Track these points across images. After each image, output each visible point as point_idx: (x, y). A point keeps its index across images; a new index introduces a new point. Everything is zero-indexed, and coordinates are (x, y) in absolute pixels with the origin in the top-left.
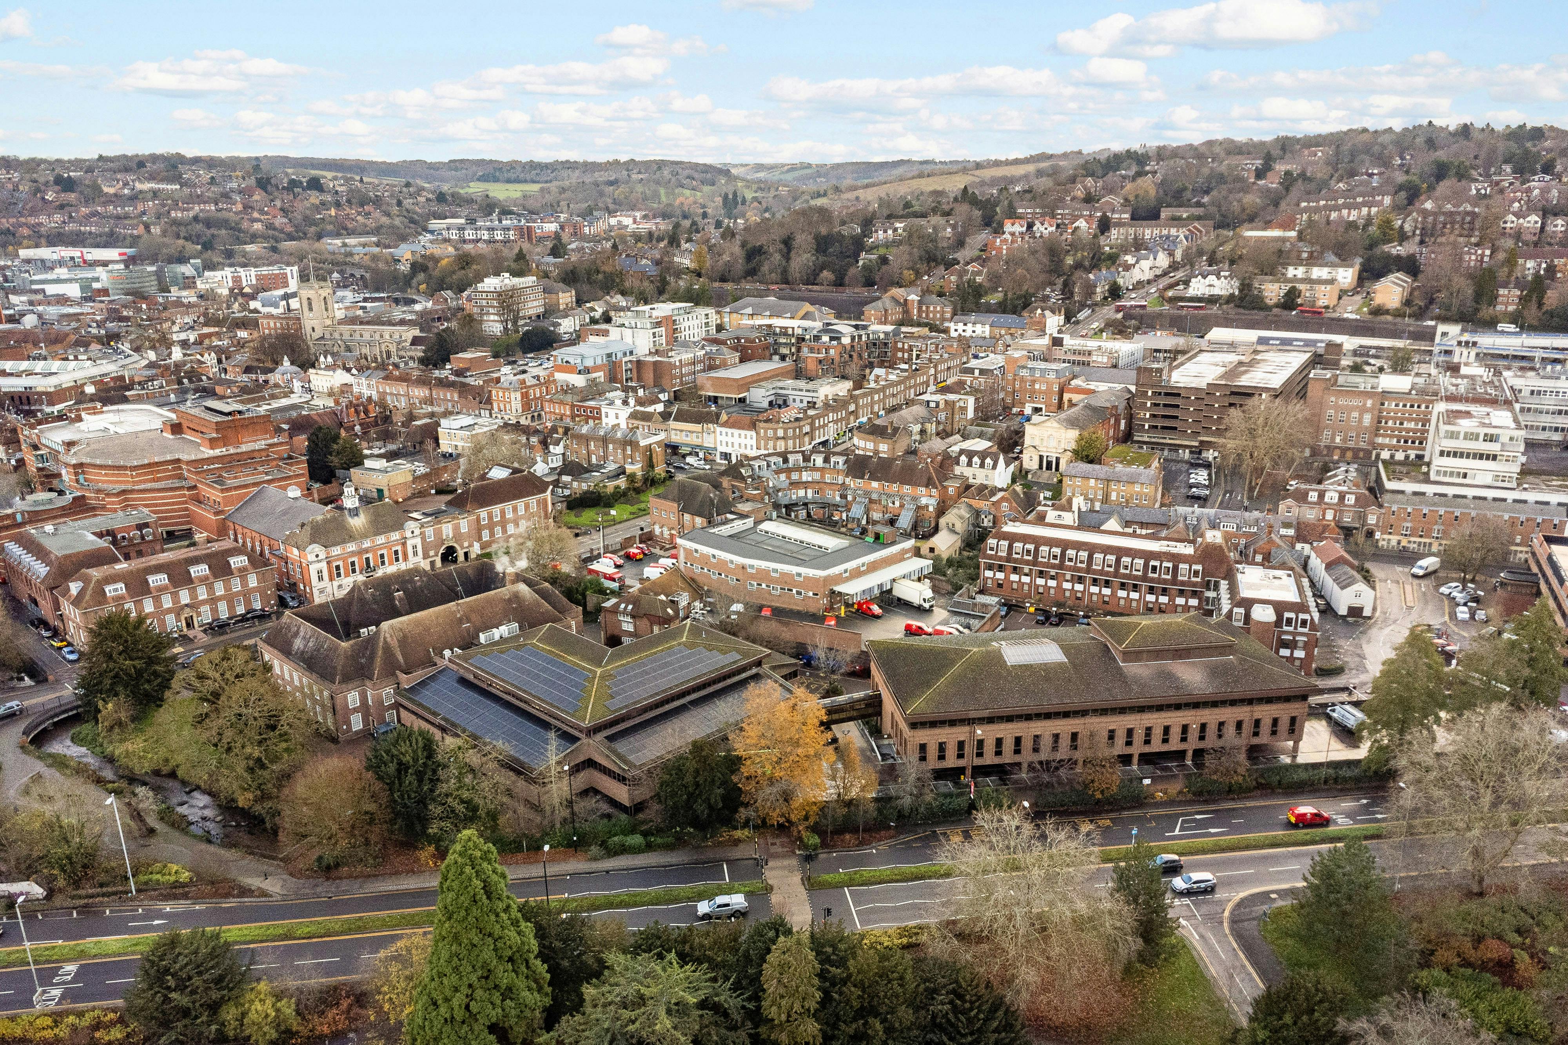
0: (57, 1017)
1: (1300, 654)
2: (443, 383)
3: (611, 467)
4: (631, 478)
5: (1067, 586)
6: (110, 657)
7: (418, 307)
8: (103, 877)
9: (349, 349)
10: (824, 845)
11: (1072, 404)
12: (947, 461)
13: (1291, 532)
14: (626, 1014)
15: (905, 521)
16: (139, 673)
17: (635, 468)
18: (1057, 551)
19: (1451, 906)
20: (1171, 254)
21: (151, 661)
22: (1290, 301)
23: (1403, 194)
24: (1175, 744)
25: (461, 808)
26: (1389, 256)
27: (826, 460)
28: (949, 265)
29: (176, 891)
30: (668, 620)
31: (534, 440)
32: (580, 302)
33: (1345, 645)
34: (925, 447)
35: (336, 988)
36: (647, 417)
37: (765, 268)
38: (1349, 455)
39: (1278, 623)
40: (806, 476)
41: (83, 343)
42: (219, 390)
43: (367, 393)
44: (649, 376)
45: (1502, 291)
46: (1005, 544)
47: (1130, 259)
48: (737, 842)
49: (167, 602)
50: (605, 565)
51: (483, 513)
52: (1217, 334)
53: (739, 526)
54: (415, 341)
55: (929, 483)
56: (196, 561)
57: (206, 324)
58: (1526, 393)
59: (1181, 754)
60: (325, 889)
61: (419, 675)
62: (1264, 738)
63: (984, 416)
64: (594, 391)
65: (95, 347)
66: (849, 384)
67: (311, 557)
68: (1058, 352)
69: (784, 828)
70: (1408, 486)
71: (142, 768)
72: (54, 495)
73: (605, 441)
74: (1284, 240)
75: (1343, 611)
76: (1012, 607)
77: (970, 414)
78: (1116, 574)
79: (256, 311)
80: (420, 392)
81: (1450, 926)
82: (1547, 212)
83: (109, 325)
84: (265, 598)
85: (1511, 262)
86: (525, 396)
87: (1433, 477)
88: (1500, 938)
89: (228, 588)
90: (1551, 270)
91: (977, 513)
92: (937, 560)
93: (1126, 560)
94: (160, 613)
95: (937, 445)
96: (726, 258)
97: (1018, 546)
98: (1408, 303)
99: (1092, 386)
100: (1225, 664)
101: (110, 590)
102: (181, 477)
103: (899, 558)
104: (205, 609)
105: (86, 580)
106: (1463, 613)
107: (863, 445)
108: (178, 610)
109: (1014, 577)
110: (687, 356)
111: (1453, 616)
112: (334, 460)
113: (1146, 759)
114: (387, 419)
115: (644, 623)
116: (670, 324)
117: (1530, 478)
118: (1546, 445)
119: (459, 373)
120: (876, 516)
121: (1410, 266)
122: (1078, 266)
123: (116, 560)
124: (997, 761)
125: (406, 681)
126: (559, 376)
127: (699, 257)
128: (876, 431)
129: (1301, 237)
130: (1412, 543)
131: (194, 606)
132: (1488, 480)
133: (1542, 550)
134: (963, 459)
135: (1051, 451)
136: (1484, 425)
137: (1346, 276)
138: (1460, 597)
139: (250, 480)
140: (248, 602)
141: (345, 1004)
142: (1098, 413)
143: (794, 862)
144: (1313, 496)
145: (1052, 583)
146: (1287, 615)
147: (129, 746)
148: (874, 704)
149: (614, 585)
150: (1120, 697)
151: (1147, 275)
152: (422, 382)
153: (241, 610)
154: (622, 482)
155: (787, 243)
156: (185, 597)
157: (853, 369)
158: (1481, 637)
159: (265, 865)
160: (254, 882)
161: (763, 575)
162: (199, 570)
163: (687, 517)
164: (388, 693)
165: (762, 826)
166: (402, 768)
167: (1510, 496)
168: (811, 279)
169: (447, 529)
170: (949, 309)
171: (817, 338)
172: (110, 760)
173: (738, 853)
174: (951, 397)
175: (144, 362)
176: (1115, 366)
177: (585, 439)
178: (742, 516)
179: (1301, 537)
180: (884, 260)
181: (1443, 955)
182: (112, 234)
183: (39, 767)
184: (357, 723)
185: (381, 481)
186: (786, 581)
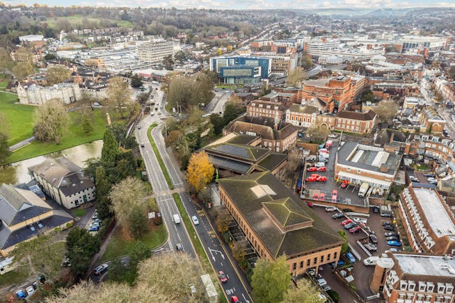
5: (406, 220)
49: (261, 111)
51: (339, 119)
67: (287, 112)
89: (272, 112)
131: (265, 114)
145: (405, 217)
156: (264, 111)
162: (269, 107)
169: (325, 119)
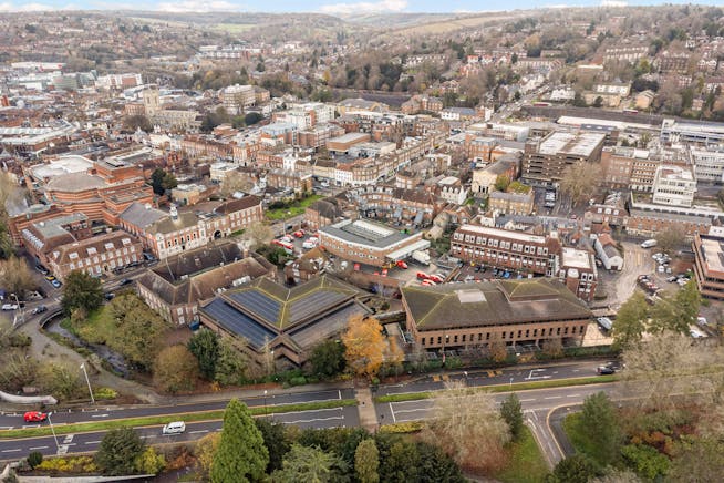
0: (67, 459)
1: (588, 291)
2: (211, 143)
3: (288, 189)
4: (297, 194)
5: (489, 255)
6: (74, 291)
7: (198, 98)
8: (80, 394)
9: (167, 122)
10: (381, 382)
11: (495, 160)
12: (438, 189)
13: (589, 229)
14: (301, 474)
15: (418, 220)
16: (87, 296)
17: (299, 190)
18: (485, 239)
19: (641, 416)
20: (545, 76)
21: (93, 292)
22: (598, 103)
23: (654, 47)
24: (531, 337)
25: (229, 368)
26: (644, 81)
27: (384, 190)
28: (442, 80)
29: (111, 401)
30: (314, 272)
31: (253, 175)
32: (271, 97)
33: (609, 284)
34: (428, 182)
35: (180, 448)
36: (303, 163)
37: (357, 82)
38: (618, 186)
39: (580, 278)
40: (375, 197)
41: (46, 117)
42: (110, 145)
43: (177, 146)
44: (304, 140)
45: (695, 100)
46: (462, 235)
47: (525, 79)
48: (344, 381)
49: (96, 260)
50: (286, 241)
51: (232, 215)
52: (563, 119)
53: (345, 223)
54: (197, 118)
55: (429, 202)
56: (108, 241)
57: (101, 106)
58: (700, 158)
59: (534, 341)
60: (173, 402)
61: (208, 301)
62: (569, 334)
63: (455, 165)
64: (279, 149)
65: (52, 120)
66: (395, 145)
67: (158, 239)
68: (490, 132)
69: (364, 375)
70: (643, 206)
71: (91, 340)
72: (42, 205)
73: (285, 177)
74: (597, 70)
75: (609, 268)
76: (464, 263)
77: (449, 163)
78: (510, 250)
79: (123, 99)
80: (201, 148)
81: (640, 426)
82: (720, 59)
83: (57, 106)
84: (138, 257)
85: (700, 85)
86: (248, 150)
87: (654, 201)
88: (661, 431)
89: (122, 253)
90: (719, 89)
91: (450, 217)
92: (431, 240)
93: (515, 245)
94: (93, 265)
95: (433, 180)
96: (339, 76)
97: (468, 236)
98: (651, 105)
99: (505, 150)
100: (554, 302)
101: (71, 256)
102: (97, 197)
103: (416, 240)
104: (113, 263)
105: (61, 251)
106: (661, 269)
107: (401, 183)
108: (101, 264)
109: (466, 250)
110: (321, 131)
111: (657, 270)
112: (164, 185)
113: (518, 343)
114: (187, 162)
115: (304, 273)
116: (313, 114)
117: (698, 202)
118: (707, 182)
119: (218, 137)
120: (406, 216)
121: (654, 87)
122: (502, 82)
123: (73, 241)
124: (455, 344)
125: (203, 303)
126: (264, 140)
127: (326, 75)
128: (406, 174)
129: (605, 69)
130: (642, 233)
131: (107, 261)
132: (678, 203)
133: (698, 241)
134: (445, 188)
135: (484, 184)
136: (678, 178)
137: (624, 90)
138: (661, 260)
139: (128, 198)
140: (131, 258)
141: (184, 455)
142: (506, 165)
143: (368, 390)
144: (600, 210)
145: (482, 253)
146: (584, 274)
147: (85, 330)
148: (403, 316)
149: (290, 252)
150: (508, 318)
151: (533, 87)
152: (202, 142)
153: (128, 262)
154: (293, 197)
155: (367, 68)
156: (104, 258)
157: (396, 138)
158: (669, 281)
159: (147, 389)
160: (143, 397)
161: (356, 249)
162: (109, 246)
163: (322, 218)
164: (194, 309)
165: (355, 374)
166: (203, 350)
167: (687, 211)
168: (378, 88)
169: (216, 223)
170: (441, 106)
171: (380, 122)
172: (78, 336)
173: (345, 386)
174: (441, 155)
175: (75, 130)
176: (515, 140)
177: (276, 176)
178: (347, 218)
179: (593, 232)
180: (412, 79)
181: (636, 439)
182: (54, 55)
183: (48, 340)
184: (182, 321)
185: (185, 195)
186: (366, 252)
